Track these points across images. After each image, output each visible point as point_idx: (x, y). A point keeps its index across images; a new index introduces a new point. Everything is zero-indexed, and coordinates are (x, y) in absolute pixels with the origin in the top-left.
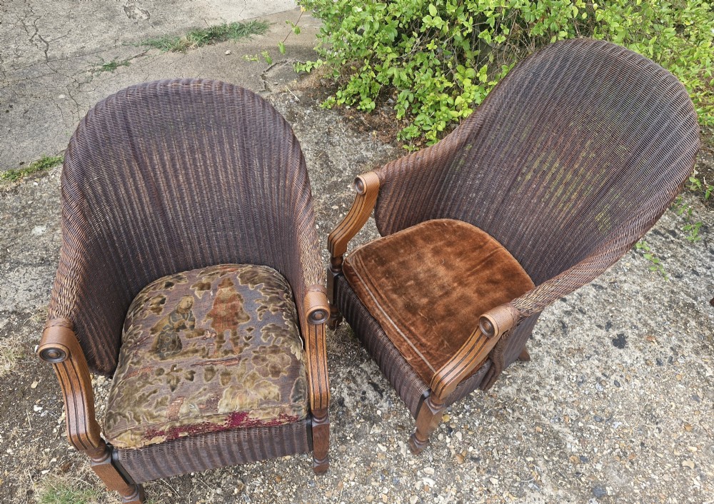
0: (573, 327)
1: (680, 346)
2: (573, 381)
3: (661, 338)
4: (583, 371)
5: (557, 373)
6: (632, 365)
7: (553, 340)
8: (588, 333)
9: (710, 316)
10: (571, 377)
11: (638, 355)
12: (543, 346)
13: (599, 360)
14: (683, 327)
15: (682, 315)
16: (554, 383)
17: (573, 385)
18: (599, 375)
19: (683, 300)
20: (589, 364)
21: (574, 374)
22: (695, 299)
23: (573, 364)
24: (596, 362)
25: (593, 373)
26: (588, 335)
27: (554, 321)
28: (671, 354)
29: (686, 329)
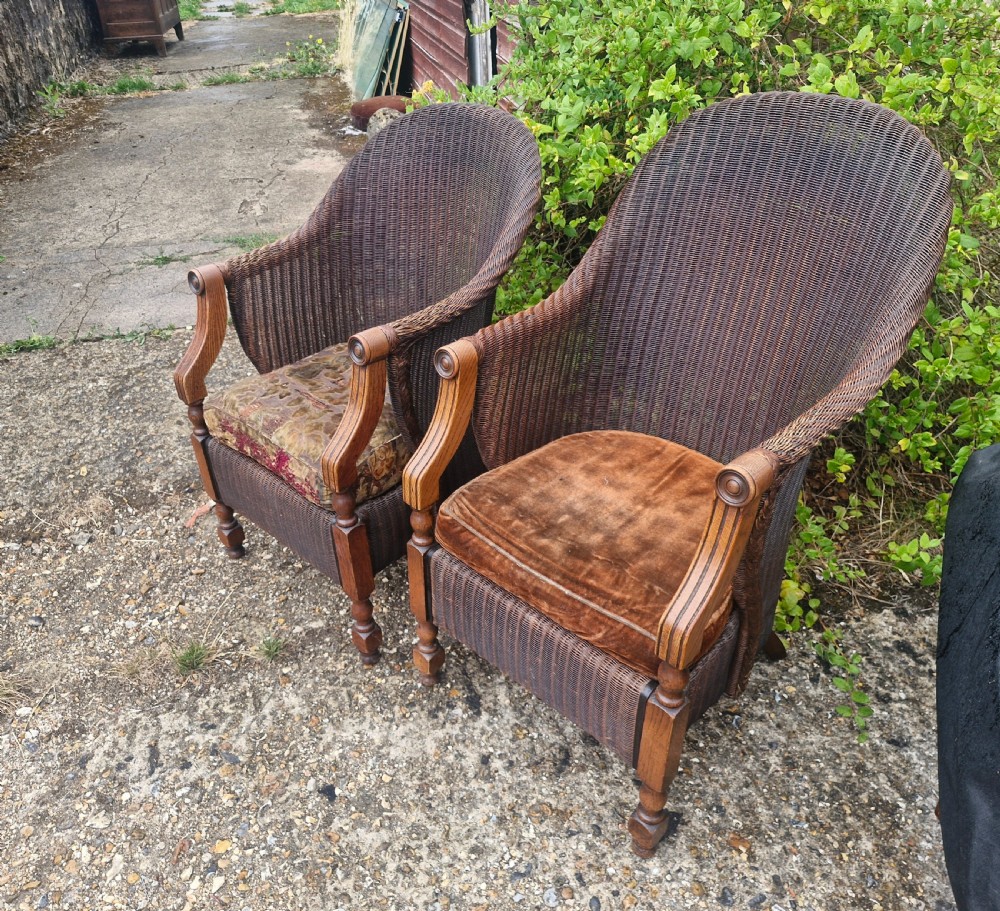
0: (583, 768)
1: (799, 881)
2: (506, 867)
3: (767, 849)
4: (540, 855)
5: (487, 839)
6: (659, 880)
7: (524, 778)
8: (607, 788)
9: (923, 843)
10: (507, 857)
11: (685, 864)
12: (497, 783)
13: (590, 846)
14: (836, 845)
15: (850, 820)
16: (463, 855)
17: (500, 873)
18: (569, 872)
19: (876, 791)
20: (561, 846)
21: (517, 854)
22: (909, 798)
23: (528, 835)
24: (582, 847)
25: (558, 865)
26: (602, 792)
27: (552, 745)
28: (765, 888)
29: (840, 851)
